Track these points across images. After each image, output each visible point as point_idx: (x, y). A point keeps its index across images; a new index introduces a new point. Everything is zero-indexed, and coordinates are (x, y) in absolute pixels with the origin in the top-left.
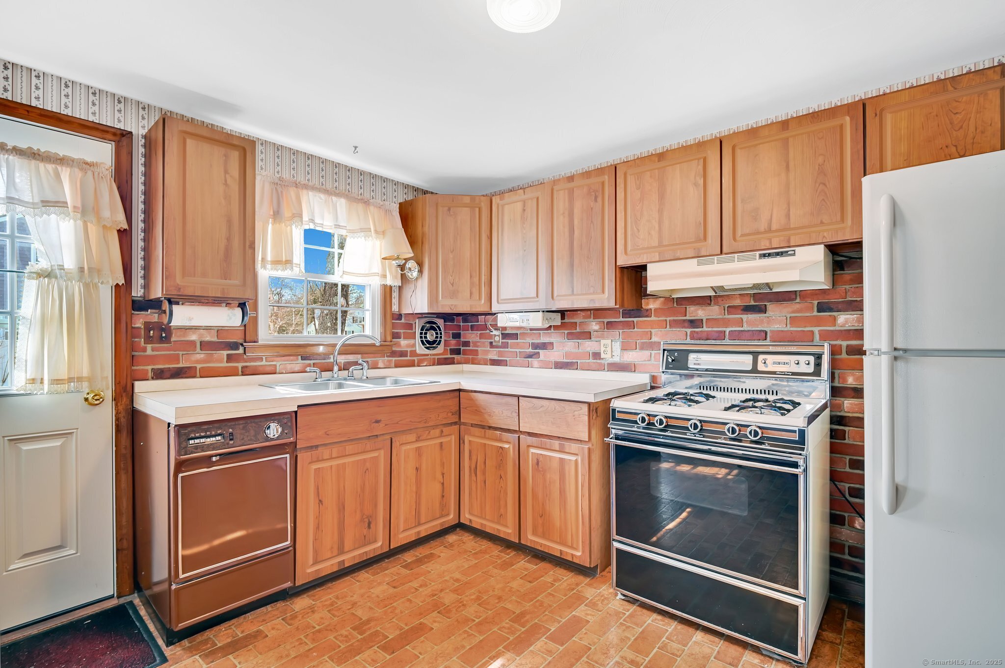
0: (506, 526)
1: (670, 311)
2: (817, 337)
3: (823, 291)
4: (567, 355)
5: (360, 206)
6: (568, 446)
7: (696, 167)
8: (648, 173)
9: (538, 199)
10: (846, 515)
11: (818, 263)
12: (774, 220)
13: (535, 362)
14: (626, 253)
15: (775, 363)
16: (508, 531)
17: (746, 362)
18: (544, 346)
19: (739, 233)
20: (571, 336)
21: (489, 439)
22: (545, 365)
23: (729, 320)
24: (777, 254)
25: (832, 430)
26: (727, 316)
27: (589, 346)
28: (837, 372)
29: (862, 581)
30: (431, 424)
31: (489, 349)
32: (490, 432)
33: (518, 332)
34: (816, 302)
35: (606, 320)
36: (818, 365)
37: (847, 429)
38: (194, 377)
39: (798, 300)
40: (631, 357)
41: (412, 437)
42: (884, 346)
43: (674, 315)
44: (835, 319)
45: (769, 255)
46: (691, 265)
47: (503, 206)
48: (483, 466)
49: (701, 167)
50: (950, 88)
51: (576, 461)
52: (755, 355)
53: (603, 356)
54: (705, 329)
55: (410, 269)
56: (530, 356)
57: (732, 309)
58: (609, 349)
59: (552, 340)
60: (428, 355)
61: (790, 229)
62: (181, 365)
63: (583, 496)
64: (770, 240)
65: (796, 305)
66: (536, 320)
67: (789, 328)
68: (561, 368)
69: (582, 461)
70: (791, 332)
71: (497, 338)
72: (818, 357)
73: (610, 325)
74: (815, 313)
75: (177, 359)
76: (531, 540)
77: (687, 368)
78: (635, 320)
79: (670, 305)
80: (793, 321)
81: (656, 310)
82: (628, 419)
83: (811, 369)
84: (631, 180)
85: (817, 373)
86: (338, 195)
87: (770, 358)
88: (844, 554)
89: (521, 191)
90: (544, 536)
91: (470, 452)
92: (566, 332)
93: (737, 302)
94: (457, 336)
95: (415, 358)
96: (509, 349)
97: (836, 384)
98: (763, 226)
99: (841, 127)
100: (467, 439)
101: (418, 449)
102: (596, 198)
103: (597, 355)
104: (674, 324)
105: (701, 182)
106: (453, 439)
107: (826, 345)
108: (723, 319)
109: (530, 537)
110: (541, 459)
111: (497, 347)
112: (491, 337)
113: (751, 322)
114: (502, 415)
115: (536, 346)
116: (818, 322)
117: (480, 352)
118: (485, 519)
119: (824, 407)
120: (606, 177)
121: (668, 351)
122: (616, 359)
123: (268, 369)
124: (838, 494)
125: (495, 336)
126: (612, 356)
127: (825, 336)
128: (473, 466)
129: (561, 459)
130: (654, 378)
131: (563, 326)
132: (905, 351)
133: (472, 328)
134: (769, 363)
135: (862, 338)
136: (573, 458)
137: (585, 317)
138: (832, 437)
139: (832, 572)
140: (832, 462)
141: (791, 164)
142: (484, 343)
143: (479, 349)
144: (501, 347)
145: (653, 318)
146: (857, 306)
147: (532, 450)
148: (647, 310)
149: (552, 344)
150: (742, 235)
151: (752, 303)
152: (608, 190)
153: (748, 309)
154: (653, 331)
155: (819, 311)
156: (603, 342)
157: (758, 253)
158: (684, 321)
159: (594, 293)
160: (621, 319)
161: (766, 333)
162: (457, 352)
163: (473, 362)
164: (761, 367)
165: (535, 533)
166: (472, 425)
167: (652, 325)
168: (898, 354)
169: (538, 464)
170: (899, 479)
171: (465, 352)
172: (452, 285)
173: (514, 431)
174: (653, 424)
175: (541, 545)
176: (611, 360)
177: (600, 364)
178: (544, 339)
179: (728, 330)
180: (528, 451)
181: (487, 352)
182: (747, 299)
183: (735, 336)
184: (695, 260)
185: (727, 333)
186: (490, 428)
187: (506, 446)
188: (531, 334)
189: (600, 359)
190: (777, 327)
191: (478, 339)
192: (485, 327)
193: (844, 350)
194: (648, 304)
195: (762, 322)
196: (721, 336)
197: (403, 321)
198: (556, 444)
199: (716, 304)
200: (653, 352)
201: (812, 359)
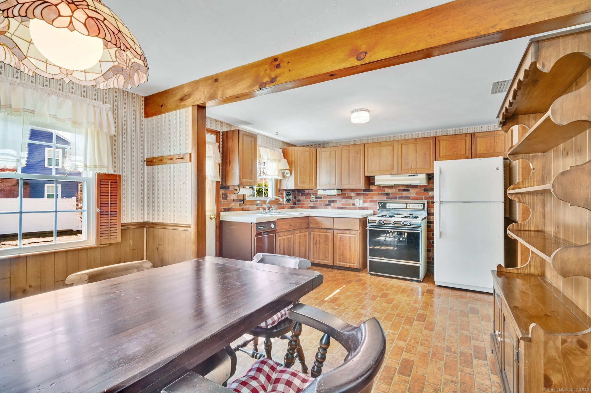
0: (328, 261)
1: (380, 190)
2: (424, 198)
3: (425, 185)
4: (343, 204)
5: (273, 151)
6: (352, 232)
7: (391, 148)
8: (376, 148)
9: (336, 151)
10: (431, 249)
11: (424, 179)
12: (413, 166)
13: (329, 207)
14: (368, 172)
15: (412, 206)
16: (329, 262)
17: (404, 206)
18: (333, 201)
19: (403, 169)
20: (344, 198)
21: (322, 232)
22: (334, 208)
23: (398, 193)
24: (414, 175)
25: (427, 225)
26: (398, 192)
27: (351, 201)
28: (429, 208)
29: (434, 267)
30: (302, 227)
31: (309, 202)
32: (322, 230)
33: (322, 196)
34: (423, 189)
35: (357, 193)
36: (424, 206)
37: (431, 224)
38: (232, 211)
39: (418, 188)
40: (366, 205)
41: (298, 232)
42: (438, 201)
43: (381, 191)
44: (428, 193)
45: (411, 175)
46: (389, 177)
47: (321, 152)
48: (319, 242)
49: (392, 148)
50: (455, 137)
51: (355, 237)
52: (407, 204)
53: (356, 205)
54: (391, 196)
55: (287, 173)
56: (327, 205)
57: (399, 190)
58: (358, 202)
59: (336, 199)
60: (287, 205)
61: (417, 169)
62: (229, 207)
63: (357, 247)
64: (412, 171)
65: (418, 189)
66: (335, 192)
67: (416, 196)
68: (340, 209)
69: (357, 236)
70: (417, 197)
71: (313, 199)
72: (424, 204)
73: (359, 194)
74: (423, 192)
75: (228, 205)
76: (338, 264)
77: (386, 208)
78: (368, 193)
79: (380, 188)
80: (417, 194)
81: (375, 189)
82: (373, 222)
83: (422, 208)
84: (370, 149)
85: (424, 209)
86: (267, 148)
87: (411, 205)
88: (431, 260)
89: (329, 148)
90: (343, 262)
91: (314, 237)
92: (342, 196)
93: (401, 188)
94: (295, 198)
95: (284, 206)
96: (318, 203)
97: (429, 212)
98: (410, 168)
99: (430, 143)
100: (312, 233)
101: (300, 235)
102: (358, 154)
103: (354, 204)
104: (381, 194)
105: (392, 153)
106: (307, 233)
107: (426, 201)
108: (397, 193)
109: (338, 263)
110: (342, 237)
111: (313, 202)
112: (310, 198)
113: (405, 194)
114: (327, 224)
115: (329, 201)
116: (424, 194)
117: (305, 204)
118: (320, 259)
119: (425, 218)
120: (361, 147)
121: (380, 203)
122: (361, 206)
123: (248, 209)
124: (429, 243)
125: (312, 198)
126: (360, 205)
127: (426, 198)
128: (315, 242)
129: (349, 236)
130: (374, 212)
131: (342, 194)
132: (443, 202)
133: (302, 195)
134: (410, 206)
135: (433, 199)
136: (354, 236)
137: (349, 191)
138: (427, 227)
139: (428, 266)
140: (428, 234)
141: (417, 151)
142: (307, 200)
143: (305, 202)
144: (315, 202)
145: (374, 192)
146: (432, 190)
147: (339, 235)
148: (372, 190)
149: (336, 201)
150: (404, 169)
151: (405, 188)
152: (362, 152)
153: (404, 190)
154: (374, 196)
155: (424, 191)
156: (356, 200)
157: (408, 175)
158: (384, 193)
159: (357, 184)
160: (363, 192)
161: (409, 197)
162: (295, 204)
163: (302, 208)
164: (408, 207)
165: (339, 261)
166: (314, 228)
167: (374, 194)
168: (441, 202)
169: (341, 239)
170: (441, 231)
171: (298, 204)
172: (303, 179)
173: (332, 229)
174: (381, 223)
175: (342, 264)
176: (359, 206)
177: (355, 207)
178: (333, 199)
179: (398, 196)
180: (337, 235)
181: (309, 204)
182: (404, 187)
183: (400, 198)
184: (390, 175)
185: (398, 197)
186: (322, 228)
187: (329, 234)
188: (328, 197)
189: (355, 206)
190: (413, 195)
191: (304, 199)
192: (307, 194)
193: (431, 202)
194: (372, 188)
195: (408, 194)
196: (396, 198)
197: (281, 192)
198: (348, 232)
199: (395, 188)
200: (374, 203)
201: (422, 205)
